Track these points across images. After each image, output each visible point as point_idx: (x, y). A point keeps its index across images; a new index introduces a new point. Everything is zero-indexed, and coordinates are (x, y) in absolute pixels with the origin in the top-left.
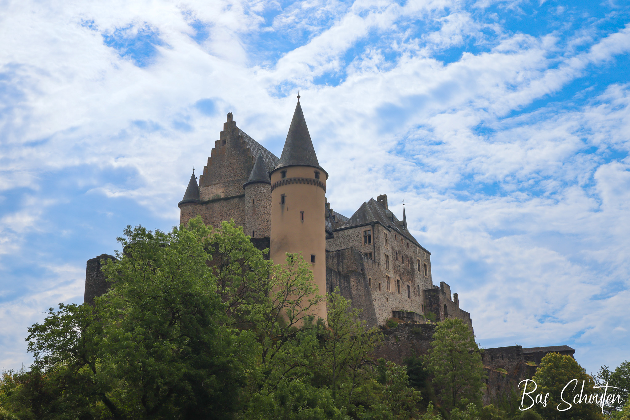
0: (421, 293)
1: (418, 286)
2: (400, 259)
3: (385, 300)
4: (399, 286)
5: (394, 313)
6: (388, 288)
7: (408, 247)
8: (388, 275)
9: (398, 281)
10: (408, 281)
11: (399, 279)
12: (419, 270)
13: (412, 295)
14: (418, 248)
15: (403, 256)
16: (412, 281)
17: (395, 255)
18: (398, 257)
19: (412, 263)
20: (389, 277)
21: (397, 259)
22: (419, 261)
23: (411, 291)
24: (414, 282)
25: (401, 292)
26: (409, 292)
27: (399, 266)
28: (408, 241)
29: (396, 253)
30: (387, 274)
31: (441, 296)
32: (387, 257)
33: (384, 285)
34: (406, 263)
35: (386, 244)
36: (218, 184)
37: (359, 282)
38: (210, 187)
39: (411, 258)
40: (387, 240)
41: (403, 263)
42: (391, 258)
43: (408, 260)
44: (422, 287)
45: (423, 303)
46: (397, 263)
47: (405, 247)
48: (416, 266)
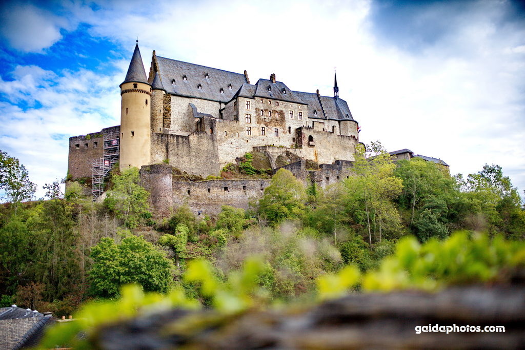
0: (293, 131)
1: (290, 128)
2: (266, 114)
3: (246, 142)
4: (263, 131)
5: (254, 148)
6: (249, 133)
7: (277, 105)
10: (275, 126)
12: (292, 117)
13: (280, 134)
14: (290, 103)
15: (270, 112)
16: (281, 125)
19: (283, 114)
22: (292, 111)
24: (285, 126)
25: (266, 134)
26: (277, 132)
27: (265, 119)
28: (278, 101)
29: (262, 111)
30: (247, 126)
31: (304, 131)
32: (248, 115)
33: (243, 133)
34: (274, 115)
39: (282, 111)
41: (270, 116)
42: (254, 116)
43: (277, 113)
44: (295, 127)
45: (294, 137)
46: (262, 117)
47: (273, 105)
48: (288, 115)
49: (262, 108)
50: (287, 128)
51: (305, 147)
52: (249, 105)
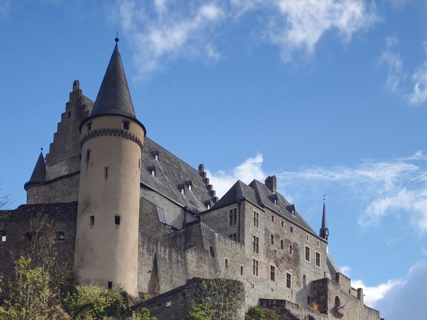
0: (308, 284)
1: (304, 276)
2: (277, 243)
3: (251, 287)
4: (273, 273)
5: (262, 301)
6: (256, 273)
7: (292, 231)
8: (256, 259)
9: (273, 268)
10: (288, 269)
11: (274, 265)
12: (307, 258)
13: (293, 285)
14: (307, 234)
15: (282, 241)
16: (294, 270)
17: (270, 238)
18: (275, 242)
19: (297, 250)
20: (257, 262)
21: (272, 243)
22: (307, 249)
24: (299, 271)
25: (275, 280)
26: (289, 281)
27: (275, 251)
28: (292, 225)
29: (272, 236)
30: (253, 258)
31: (331, 287)
32: (256, 239)
33: (249, 269)
34: (287, 249)
35: (256, 225)
36: (62, 161)
38: (55, 166)
39: (296, 244)
40: (257, 220)
41: (282, 248)
42: (262, 241)
43: (291, 246)
44: (311, 277)
45: (309, 295)
46: (273, 248)
47: (286, 231)
48: (302, 254)
49: (273, 232)
50: (302, 277)
51: (330, 314)
52: (256, 220)
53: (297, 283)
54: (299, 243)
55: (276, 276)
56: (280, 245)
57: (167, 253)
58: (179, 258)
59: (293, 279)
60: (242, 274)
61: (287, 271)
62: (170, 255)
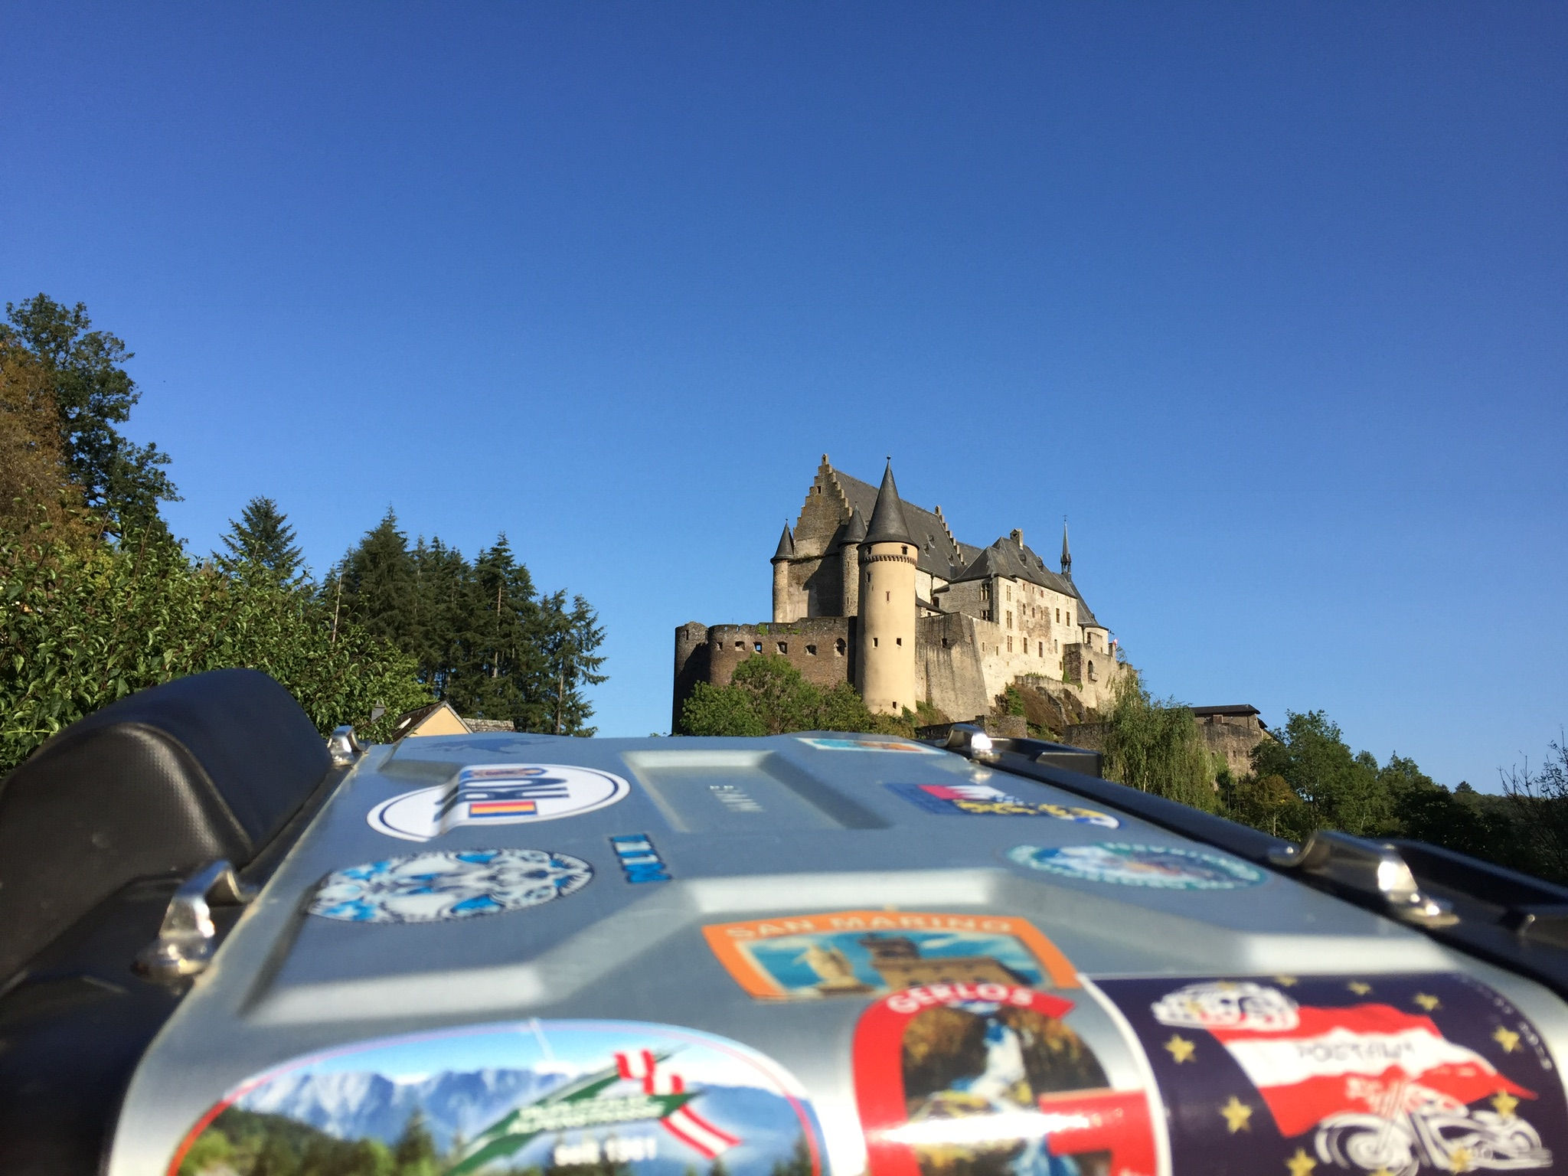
0: (1060, 650)
1: (1056, 643)
2: (1029, 612)
3: (1006, 664)
4: (1025, 644)
5: (1016, 677)
6: (1010, 648)
7: (1042, 596)
8: (1010, 635)
9: (1025, 639)
10: (1040, 636)
11: (1027, 637)
12: (1058, 621)
13: (1046, 653)
14: (1057, 594)
15: (1033, 609)
16: (1046, 637)
17: (1022, 608)
18: (1027, 611)
19: (1048, 615)
20: (1011, 637)
21: (1024, 613)
22: (1058, 610)
23: (1043, 648)
24: (1050, 637)
25: (1029, 651)
26: (1041, 649)
27: (1028, 621)
28: (1043, 588)
29: (1024, 606)
30: (1008, 634)
31: (1083, 652)
32: (1009, 614)
33: (1003, 647)
34: (1038, 616)
35: (1009, 599)
36: (812, 538)
37: (963, 652)
38: (804, 542)
39: (1047, 608)
41: (1034, 616)
42: (1015, 614)
43: (1042, 612)
44: (1063, 640)
45: (1061, 660)
46: (1025, 618)
47: (1037, 596)
48: (1053, 617)
49: (1025, 602)
50: (1053, 642)
51: (1084, 681)
52: (1009, 594)
53: (1049, 650)
54: (1049, 606)
55: (1028, 647)
56: (1031, 613)
57: (935, 655)
58: (946, 657)
59: (1045, 647)
60: (997, 654)
61: (1039, 640)
62: (938, 657)
